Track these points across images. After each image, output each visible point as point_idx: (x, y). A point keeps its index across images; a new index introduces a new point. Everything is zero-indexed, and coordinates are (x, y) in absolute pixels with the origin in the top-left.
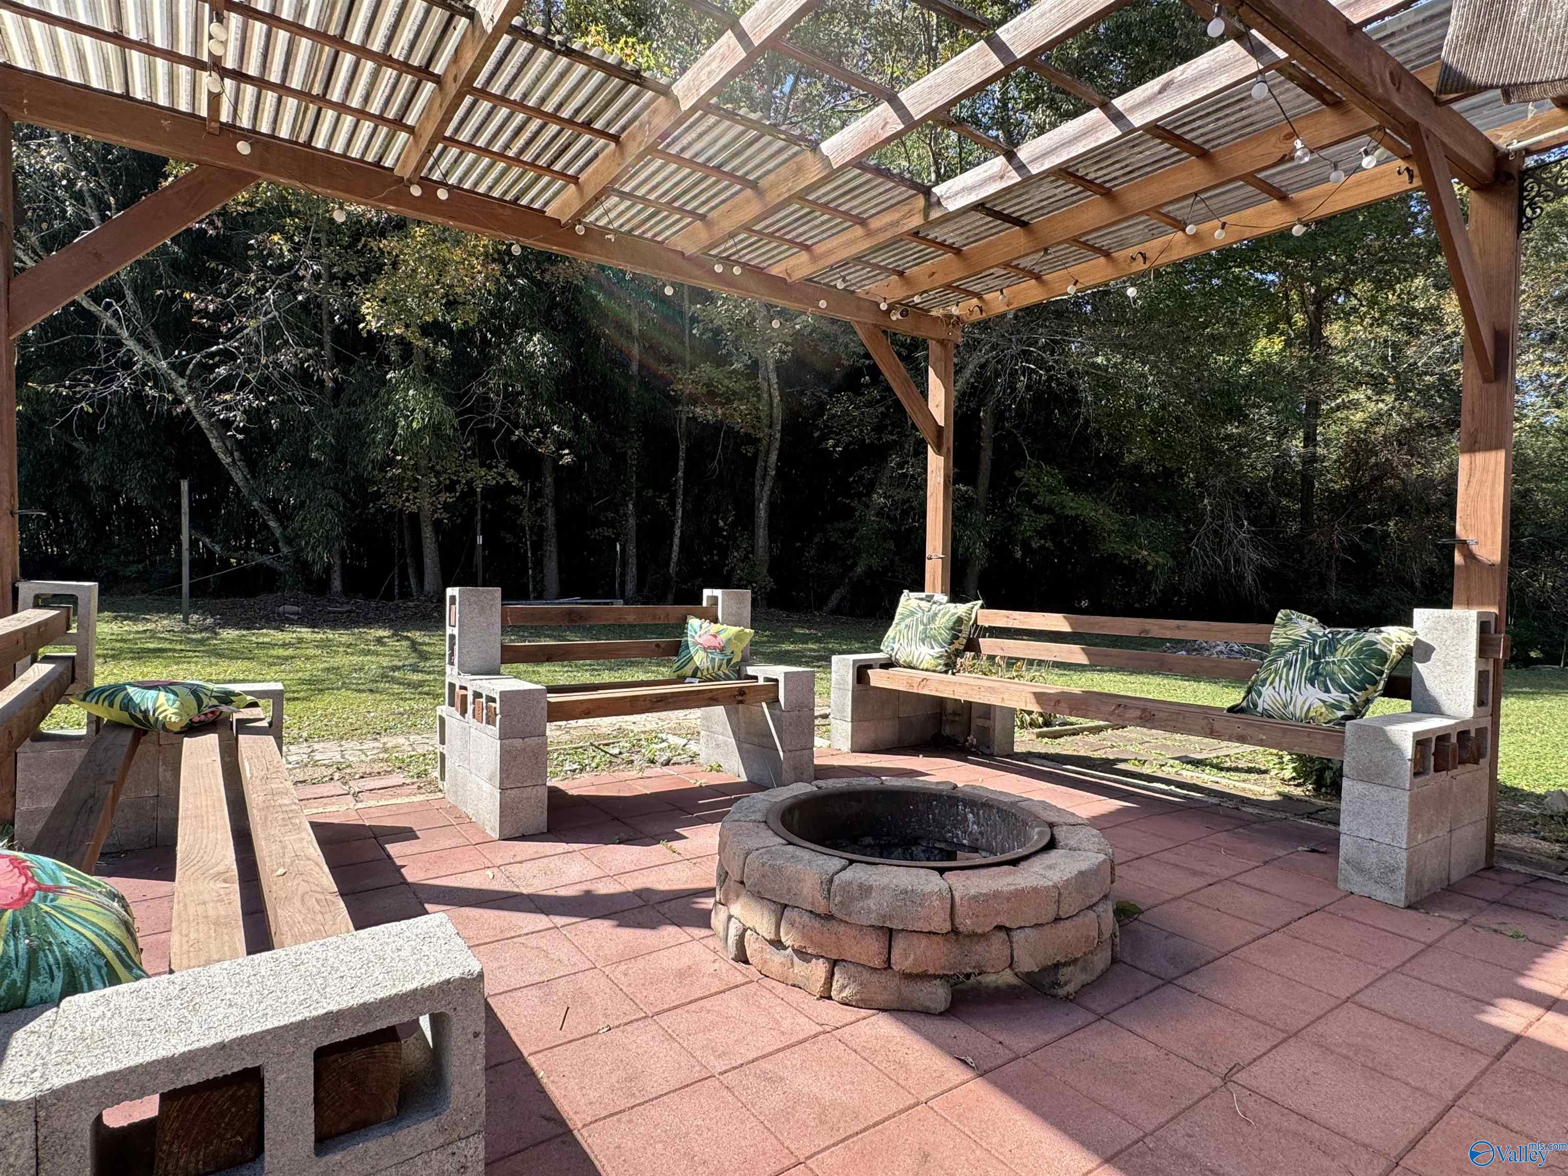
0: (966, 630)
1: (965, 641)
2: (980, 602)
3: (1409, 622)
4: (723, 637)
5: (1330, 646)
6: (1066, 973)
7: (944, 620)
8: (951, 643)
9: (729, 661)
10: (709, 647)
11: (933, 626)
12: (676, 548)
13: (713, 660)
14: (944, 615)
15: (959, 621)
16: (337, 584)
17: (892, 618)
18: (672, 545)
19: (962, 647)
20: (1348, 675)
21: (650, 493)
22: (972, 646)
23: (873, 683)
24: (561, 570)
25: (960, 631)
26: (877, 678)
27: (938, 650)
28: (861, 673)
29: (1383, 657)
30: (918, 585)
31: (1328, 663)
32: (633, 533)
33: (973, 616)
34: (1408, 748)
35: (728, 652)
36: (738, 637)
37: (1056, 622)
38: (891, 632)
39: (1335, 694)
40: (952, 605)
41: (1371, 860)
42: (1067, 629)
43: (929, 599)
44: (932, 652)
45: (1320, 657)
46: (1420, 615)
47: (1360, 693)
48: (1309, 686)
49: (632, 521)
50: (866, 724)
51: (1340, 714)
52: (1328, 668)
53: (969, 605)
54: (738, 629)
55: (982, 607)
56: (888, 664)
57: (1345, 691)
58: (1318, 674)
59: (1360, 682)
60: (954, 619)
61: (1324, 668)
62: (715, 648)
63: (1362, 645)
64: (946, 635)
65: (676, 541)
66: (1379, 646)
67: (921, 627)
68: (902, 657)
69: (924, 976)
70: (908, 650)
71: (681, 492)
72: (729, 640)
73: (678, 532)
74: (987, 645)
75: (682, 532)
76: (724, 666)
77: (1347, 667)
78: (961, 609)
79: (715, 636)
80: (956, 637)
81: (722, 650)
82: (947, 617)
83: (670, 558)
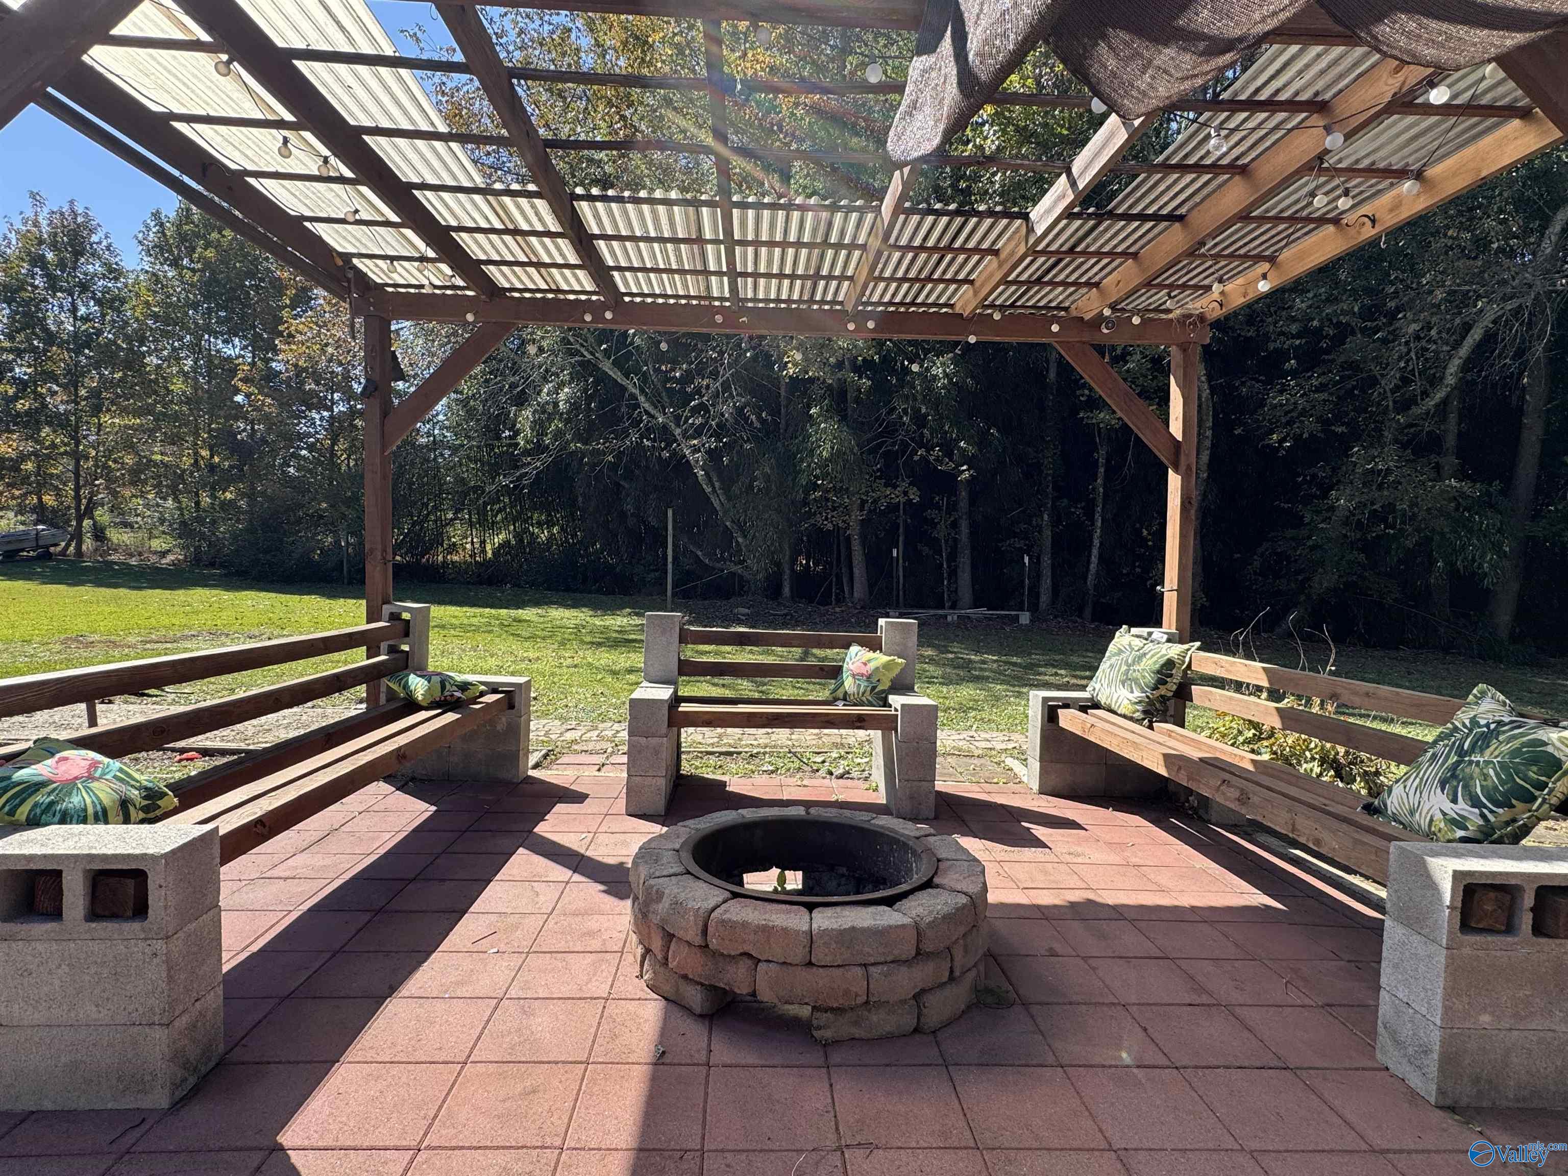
0: (1177, 677)
1: (1175, 687)
2: (1198, 644)
4: (872, 666)
5: (1484, 741)
7: (1150, 662)
8: (1155, 688)
9: (874, 688)
10: (858, 674)
11: (1137, 667)
12: (1094, 559)
13: (859, 685)
14: (1153, 656)
15: (1170, 663)
16: (786, 590)
18: (1090, 556)
19: (1170, 694)
20: (1489, 783)
21: (1065, 501)
23: (1063, 724)
24: (974, 580)
25: (1171, 676)
26: (1069, 720)
27: (1137, 694)
28: (1051, 714)
29: (1552, 765)
31: (1471, 762)
32: (1048, 543)
33: (1187, 660)
35: (874, 680)
36: (887, 666)
37: (1257, 672)
38: (1099, 671)
39: (1463, 807)
40: (1169, 645)
41: (1406, 1032)
42: (1265, 680)
43: (1149, 636)
44: (1131, 696)
45: (1467, 753)
47: (1500, 811)
48: (1439, 790)
49: (1048, 533)
50: (1058, 766)
51: (1460, 833)
52: (1467, 770)
53: (1186, 646)
54: (888, 658)
55: (1199, 649)
57: (1475, 802)
58: (1454, 776)
59: (1503, 794)
60: (1162, 661)
61: (1463, 770)
62: (862, 675)
63: (1524, 745)
64: (1150, 679)
65: (1095, 552)
66: (1550, 749)
67: (1124, 668)
68: (1102, 698)
69: (690, 980)
70: (1108, 691)
71: (1100, 501)
72: (877, 668)
73: (1096, 542)
74: (1202, 694)
75: (1101, 544)
76: (868, 693)
77: (1491, 772)
78: (1176, 650)
79: (865, 664)
80: (1163, 682)
81: (869, 677)
82: (1155, 658)
83: (1088, 569)
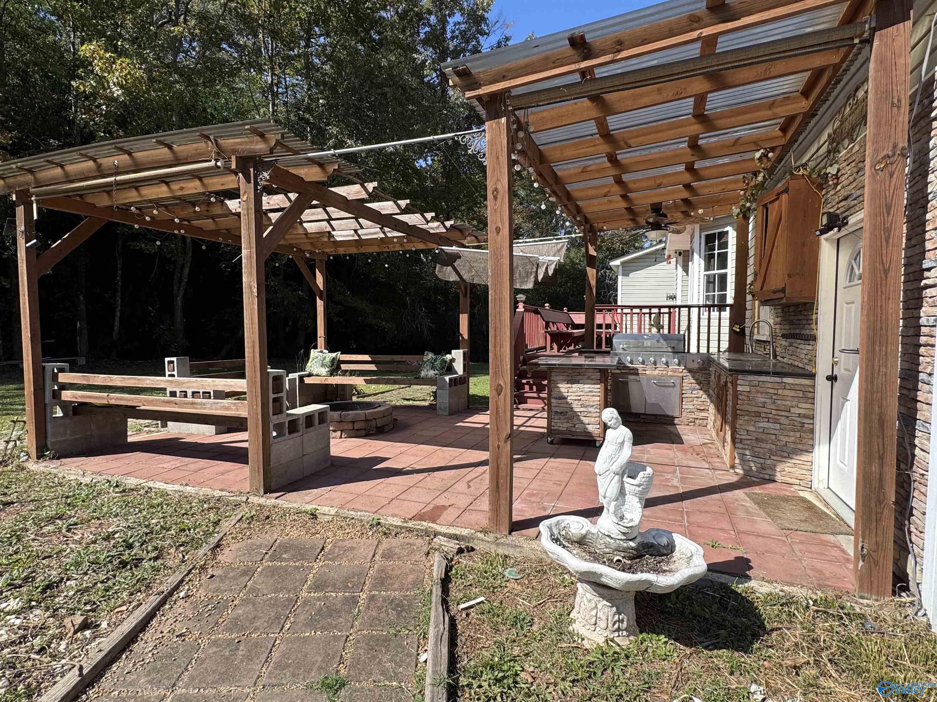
0: (336, 362)
1: (336, 366)
2: (340, 352)
3: (450, 353)
5: (435, 360)
6: (386, 427)
7: (328, 359)
8: (331, 367)
11: (324, 361)
12: (117, 323)
14: (327, 357)
15: (334, 359)
17: (308, 359)
18: (114, 322)
19: (335, 368)
20: (439, 367)
21: (97, 290)
22: (338, 368)
23: (306, 382)
25: (334, 363)
26: (307, 380)
27: (327, 369)
28: (301, 379)
29: (446, 362)
30: (316, 347)
31: (435, 364)
32: (84, 315)
33: (338, 357)
34: (448, 380)
37: (366, 358)
38: (309, 364)
39: (436, 371)
40: (330, 354)
41: (442, 406)
42: (370, 359)
43: (321, 352)
44: (325, 370)
45: (433, 363)
46: (453, 351)
48: (431, 370)
53: (336, 353)
55: (341, 354)
56: (310, 375)
57: (438, 371)
58: (433, 367)
59: (441, 368)
60: (331, 358)
63: (442, 359)
64: (329, 364)
65: (117, 319)
66: (445, 359)
67: (320, 362)
68: (315, 372)
69: (361, 429)
70: (316, 370)
71: (119, 290)
73: (118, 314)
74: (344, 367)
75: (121, 314)
77: (439, 365)
78: (334, 355)
80: (333, 365)
83: (113, 330)
